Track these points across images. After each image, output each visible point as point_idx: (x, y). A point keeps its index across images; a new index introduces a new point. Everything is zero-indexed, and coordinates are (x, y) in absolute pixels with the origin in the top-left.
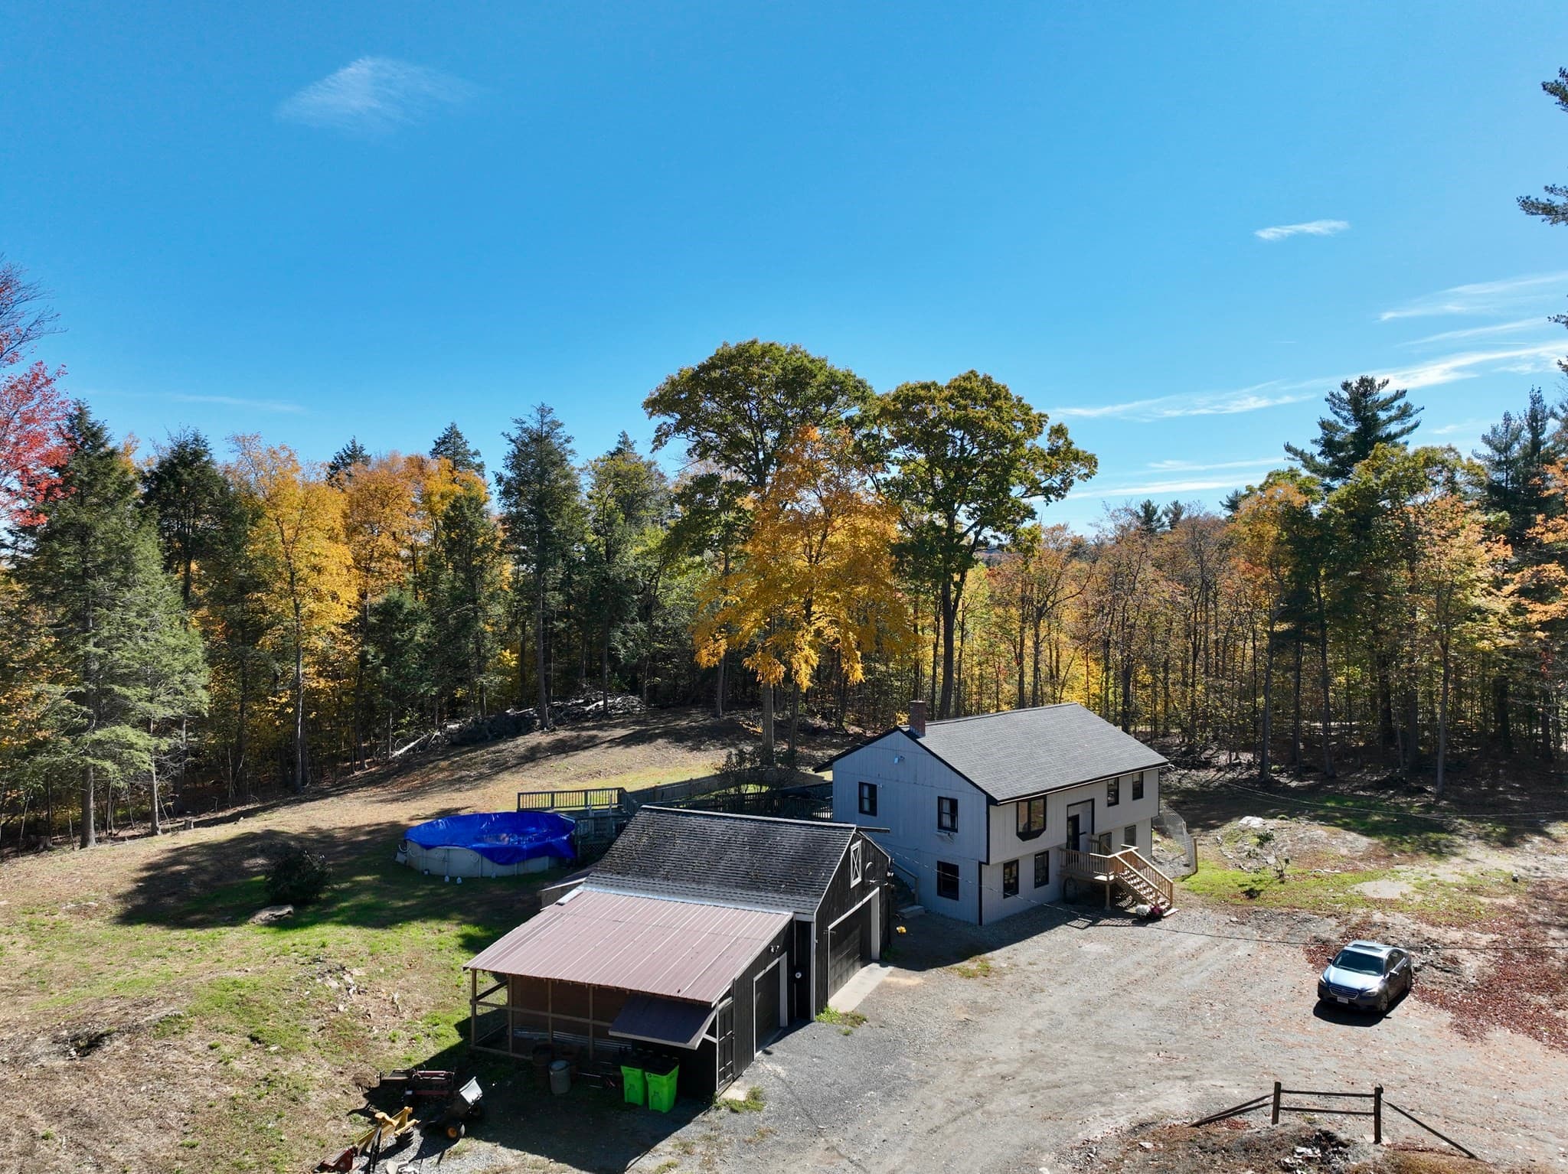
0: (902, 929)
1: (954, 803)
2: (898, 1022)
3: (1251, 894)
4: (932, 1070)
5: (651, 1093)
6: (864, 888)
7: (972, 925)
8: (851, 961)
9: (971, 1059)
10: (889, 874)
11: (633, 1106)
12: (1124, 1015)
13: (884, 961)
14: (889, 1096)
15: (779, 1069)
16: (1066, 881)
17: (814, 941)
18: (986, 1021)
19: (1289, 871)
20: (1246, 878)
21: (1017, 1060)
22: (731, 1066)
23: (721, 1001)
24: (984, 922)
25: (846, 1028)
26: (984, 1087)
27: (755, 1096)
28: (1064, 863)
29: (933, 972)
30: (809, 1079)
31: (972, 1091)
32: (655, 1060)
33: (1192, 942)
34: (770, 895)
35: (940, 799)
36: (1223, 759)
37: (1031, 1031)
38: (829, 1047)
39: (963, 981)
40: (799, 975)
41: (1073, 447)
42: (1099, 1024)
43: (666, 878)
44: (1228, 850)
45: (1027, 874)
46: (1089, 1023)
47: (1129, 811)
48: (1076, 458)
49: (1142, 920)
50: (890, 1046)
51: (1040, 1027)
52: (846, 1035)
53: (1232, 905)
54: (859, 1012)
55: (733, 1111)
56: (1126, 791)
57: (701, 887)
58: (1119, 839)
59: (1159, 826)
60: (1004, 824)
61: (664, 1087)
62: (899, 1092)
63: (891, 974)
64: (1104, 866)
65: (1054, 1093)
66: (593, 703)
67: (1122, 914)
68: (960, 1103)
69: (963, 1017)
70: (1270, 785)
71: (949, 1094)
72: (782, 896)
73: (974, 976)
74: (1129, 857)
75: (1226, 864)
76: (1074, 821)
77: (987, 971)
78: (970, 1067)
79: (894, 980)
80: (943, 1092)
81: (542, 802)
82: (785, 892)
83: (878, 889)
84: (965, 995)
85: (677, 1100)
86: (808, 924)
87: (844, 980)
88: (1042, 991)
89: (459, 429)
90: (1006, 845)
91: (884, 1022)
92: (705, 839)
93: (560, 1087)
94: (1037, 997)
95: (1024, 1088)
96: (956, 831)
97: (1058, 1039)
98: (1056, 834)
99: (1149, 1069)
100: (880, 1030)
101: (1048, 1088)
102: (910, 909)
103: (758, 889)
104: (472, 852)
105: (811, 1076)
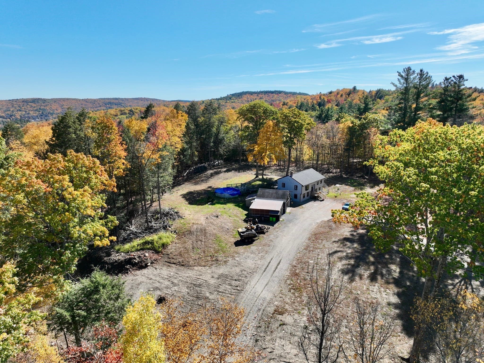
0: (292, 202)
1: (297, 186)
3: (336, 197)
4: (300, 217)
7: (299, 202)
8: (288, 207)
10: (291, 196)
11: (271, 221)
16: (311, 196)
18: (304, 213)
19: (341, 193)
20: (335, 195)
22: (281, 217)
24: (301, 202)
27: (283, 219)
28: (311, 193)
29: (296, 208)
32: (273, 216)
33: (328, 203)
34: (280, 199)
35: (295, 186)
36: (334, 171)
37: (310, 213)
38: (288, 216)
40: (284, 208)
43: (266, 198)
44: (333, 190)
45: (306, 195)
47: (320, 185)
49: (321, 201)
50: (295, 215)
52: (290, 214)
53: (333, 198)
54: (290, 212)
55: (281, 221)
56: (319, 183)
57: (271, 199)
58: (318, 189)
59: (324, 187)
60: (304, 188)
61: (274, 219)
64: (316, 194)
67: (318, 200)
70: (341, 176)
73: (301, 208)
74: (320, 192)
75: (333, 192)
76: (312, 187)
77: (303, 208)
81: (230, 186)
82: (282, 199)
83: (290, 198)
85: (276, 220)
86: (285, 203)
88: (310, 210)
90: (304, 192)
91: (293, 213)
92: (269, 193)
93: (263, 220)
96: (297, 190)
98: (310, 189)
103: (278, 199)
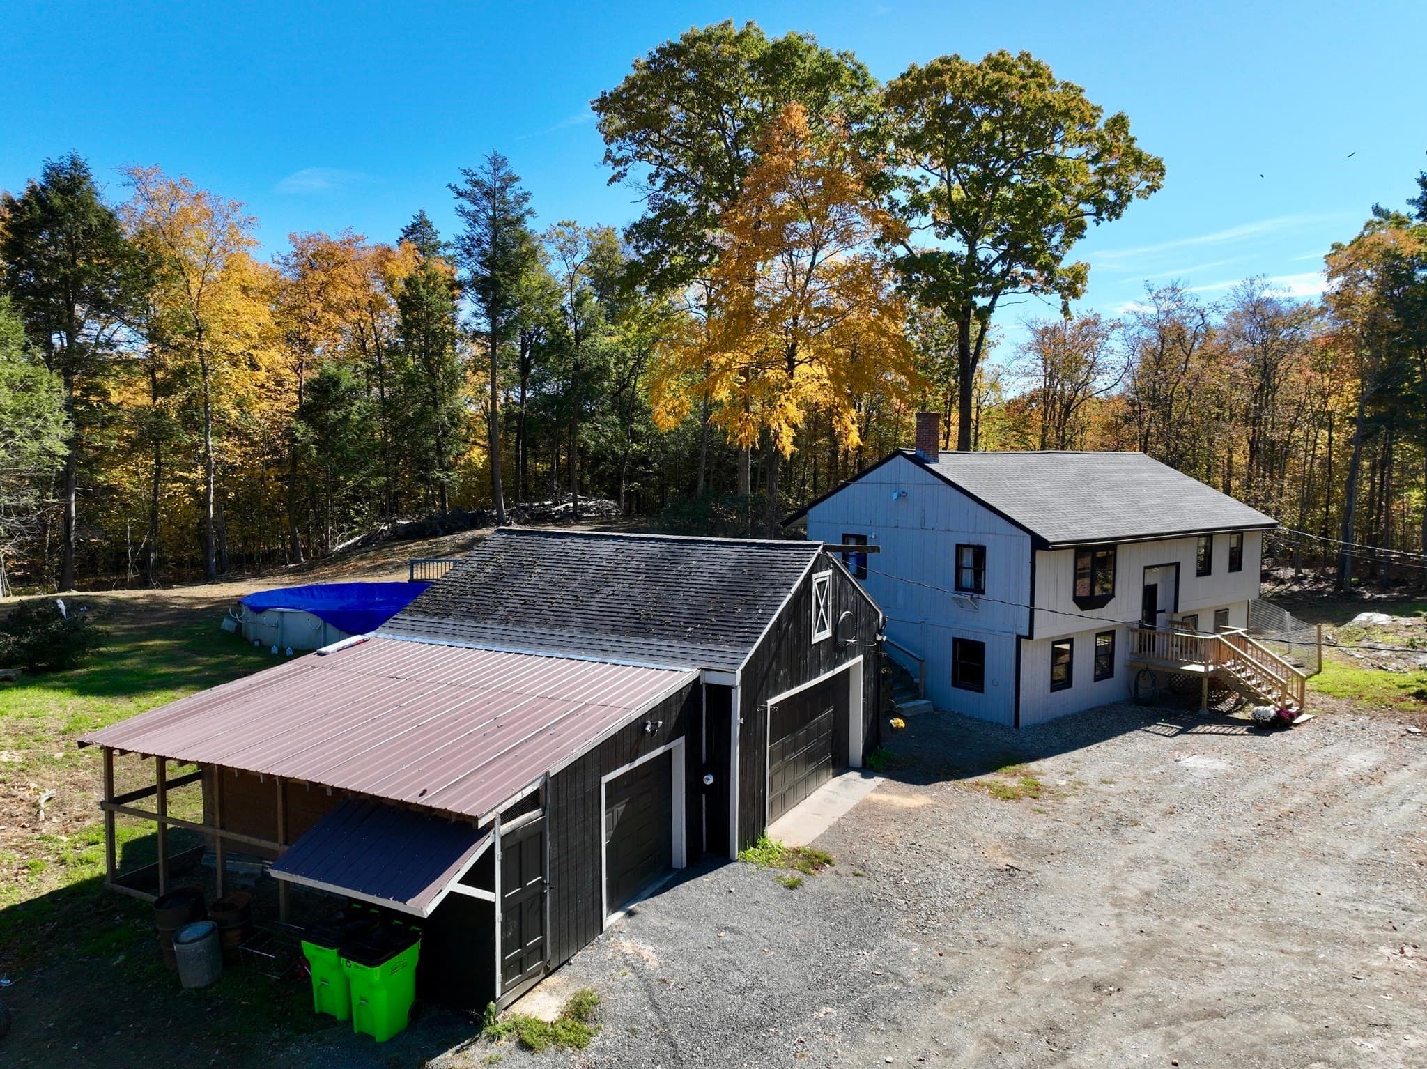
0: (898, 722)
1: (980, 553)
2: (887, 867)
4: (952, 963)
5: (356, 1001)
6: (836, 650)
7: (1003, 727)
8: (812, 767)
9: (1026, 944)
10: (879, 638)
11: (327, 1020)
12: (1297, 869)
13: (868, 770)
14: (864, 1019)
15: (648, 951)
16: (1139, 673)
17: (737, 719)
18: (1046, 872)
21: (1116, 950)
22: (541, 947)
23: (507, 816)
24: (1022, 723)
25: (788, 876)
26: (1060, 1009)
27: (579, 1011)
28: (1136, 650)
29: (946, 789)
30: (702, 976)
31: (1037, 1017)
33: (1360, 759)
34: (665, 642)
35: (959, 547)
37: (1132, 893)
38: (754, 910)
39: (998, 804)
40: (709, 780)
41: (1136, 145)
42: (1257, 886)
43: (506, 620)
45: (1082, 659)
46: (1237, 881)
47: (1223, 586)
48: (1139, 160)
49: (1261, 727)
50: (870, 910)
51: (1146, 886)
52: (791, 887)
53: (1402, 710)
54: (820, 848)
55: (524, 1046)
56: (1220, 559)
57: (556, 632)
58: (1207, 622)
60: (1057, 580)
62: (883, 1011)
63: (879, 789)
65: (1213, 1029)
66: (562, 504)
67: (1223, 719)
68: (1014, 1046)
69: (1003, 862)
71: (987, 1022)
72: (686, 644)
73: (1014, 796)
74: (1236, 639)
75: (1358, 664)
76: (1150, 593)
77: (1036, 791)
78: (1027, 960)
79: (884, 798)
80: (976, 1015)
82: (691, 639)
83: (860, 658)
84: (1003, 826)
85: (416, 1013)
86: (727, 690)
87: (801, 792)
88: (1135, 824)
89: (429, 218)
91: (863, 866)
92: (579, 568)
93: (194, 976)
94: (1129, 833)
95: (1146, 1014)
96: (983, 592)
97: (1188, 910)
98: (1127, 606)
99: (1402, 984)
100: (853, 880)
101: (1197, 1017)
102: (912, 703)
103: (648, 634)
104: (312, 617)
105: (707, 969)
